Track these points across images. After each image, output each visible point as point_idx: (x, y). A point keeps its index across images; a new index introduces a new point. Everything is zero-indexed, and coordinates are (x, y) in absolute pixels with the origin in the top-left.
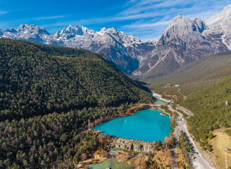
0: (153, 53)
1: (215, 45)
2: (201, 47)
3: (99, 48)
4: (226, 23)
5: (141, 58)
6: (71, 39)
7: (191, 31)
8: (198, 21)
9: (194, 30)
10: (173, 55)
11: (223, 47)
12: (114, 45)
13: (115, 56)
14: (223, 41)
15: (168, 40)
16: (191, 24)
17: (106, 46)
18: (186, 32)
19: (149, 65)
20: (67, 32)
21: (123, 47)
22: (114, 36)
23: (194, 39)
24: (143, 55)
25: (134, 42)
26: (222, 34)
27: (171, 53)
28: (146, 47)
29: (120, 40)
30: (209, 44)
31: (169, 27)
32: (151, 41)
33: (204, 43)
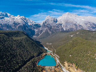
0: (41, 29)
2: (56, 28)
3: (18, 25)
4: (63, 20)
5: (36, 30)
6: (3, 19)
7: (53, 22)
8: (55, 19)
9: (54, 22)
10: (47, 30)
11: (62, 29)
12: (24, 24)
13: (25, 29)
14: (63, 26)
15: (46, 24)
16: (53, 20)
17: (21, 24)
18: (51, 22)
19: (39, 33)
21: (28, 25)
22: (24, 20)
23: (54, 25)
24: (37, 29)
25: (32, 23)
26: (62, 24)
29: (27, 22)
30: (58, 27)
31: (46, 19)
32: (39, 23)
33: (57, 27)
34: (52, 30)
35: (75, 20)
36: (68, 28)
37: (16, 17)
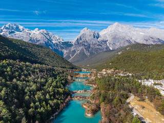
0: (72, 49)
1: (104, 46)
2: (97, 47)
3: (36, 42)
4: (109, 35)
5: (65, 51)
6: (13, 34)
7: (93, 37)
8: (96, 32)
9: (94, 37)
11: (107, 48)
12: (47, 41)
14: (108, 45)
15: (80, 41)
16: (92, 34)
17: (42, 42)
18: (90, 38)
19: (71, 55)
20: (7, 28)
21: (52, 43)
22: (46, 35)
23: (94, 42)
24: (66, 49)
25: (59, 40)
27: (82, 49)
28: (67, 45)
29: (50, 38)
30: (101, 46)
31: (81, 34)
32: (70, 41)
33: (99, 45)
34: (90, 49)
35: (129, 35)
36: (117, 47)
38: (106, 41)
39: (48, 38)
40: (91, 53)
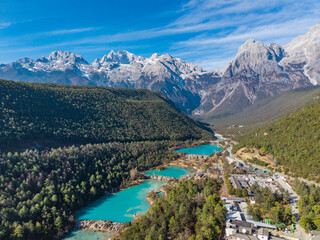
0: (219, 87)
1: (295, 78)
2: (277, 80)
3: (151, 81)
4: (310, 49)
5: (204, 94)
6: (116, 70)
7: (266, 59)
8: (275, 48)
9: (270, 58)
10: (242, 90)
11: (304, 80)
12: (169, 77)
13: (171, 91)
14: (306, 73)
15: (237, 70)
16: (266, 51)
17: (160, 79)
18: (259, 61)
19: (214, 102)
20: (109, 60)
21: (181, 79)
22: (169, 65)
23: (269, 69)
24: (207, 89)
25: (194, 72)
26: (305, 63)
27: (240, 87)
28: (209, 79)
29: (177, 69)
30: (287, 76)
31: (239, 54)
32: (216, 71)
33: (282, 75)
34: (258, 87)
37: (149, 60)
38: (300, 65)
39: (173, 69)
40: (261, 95)
